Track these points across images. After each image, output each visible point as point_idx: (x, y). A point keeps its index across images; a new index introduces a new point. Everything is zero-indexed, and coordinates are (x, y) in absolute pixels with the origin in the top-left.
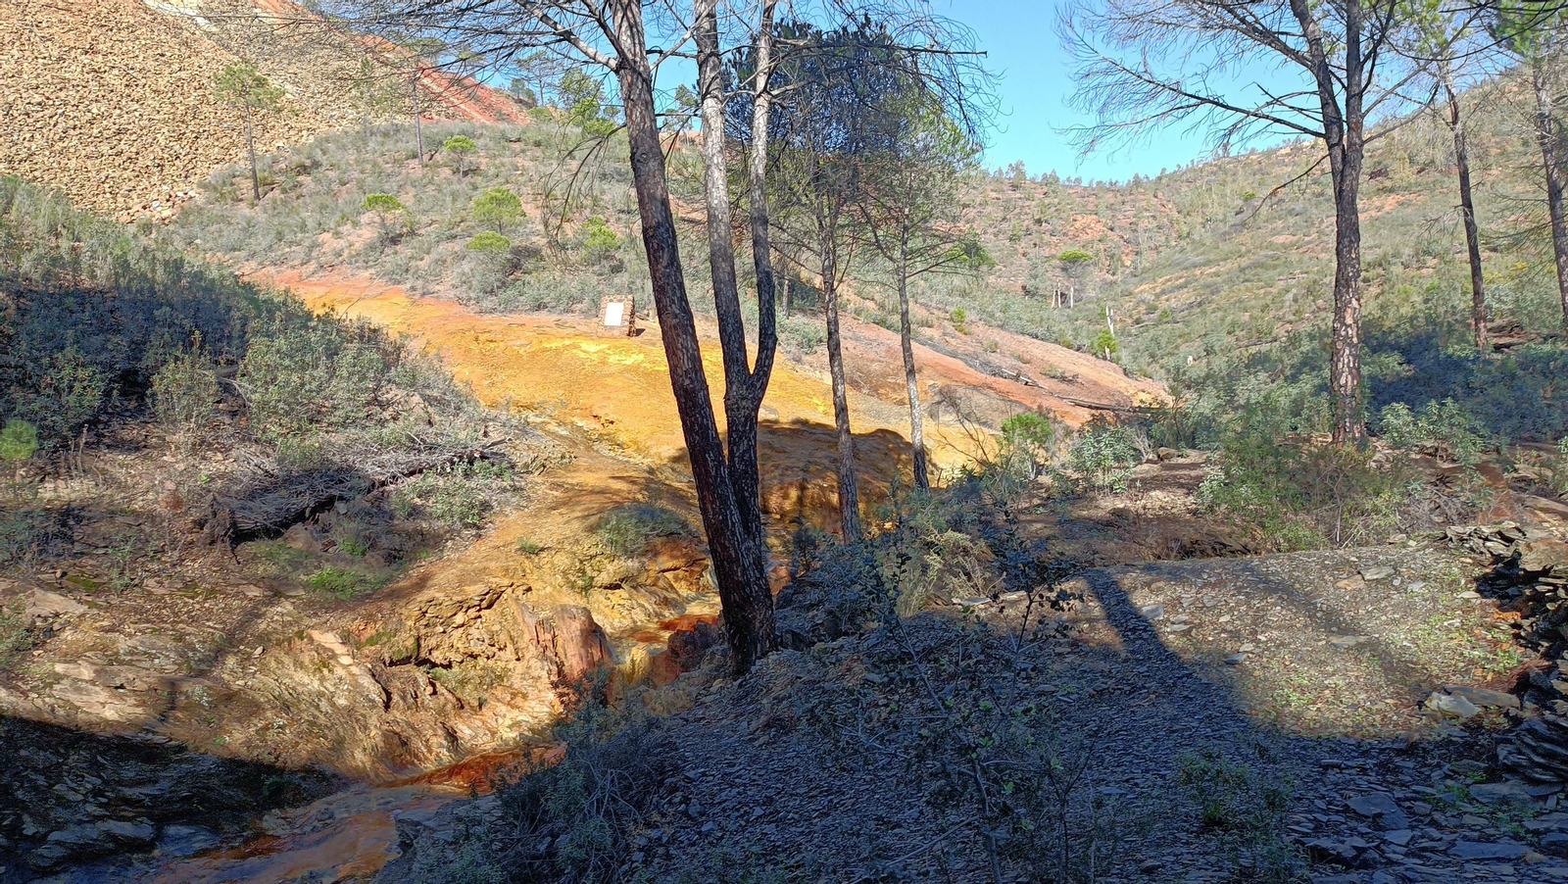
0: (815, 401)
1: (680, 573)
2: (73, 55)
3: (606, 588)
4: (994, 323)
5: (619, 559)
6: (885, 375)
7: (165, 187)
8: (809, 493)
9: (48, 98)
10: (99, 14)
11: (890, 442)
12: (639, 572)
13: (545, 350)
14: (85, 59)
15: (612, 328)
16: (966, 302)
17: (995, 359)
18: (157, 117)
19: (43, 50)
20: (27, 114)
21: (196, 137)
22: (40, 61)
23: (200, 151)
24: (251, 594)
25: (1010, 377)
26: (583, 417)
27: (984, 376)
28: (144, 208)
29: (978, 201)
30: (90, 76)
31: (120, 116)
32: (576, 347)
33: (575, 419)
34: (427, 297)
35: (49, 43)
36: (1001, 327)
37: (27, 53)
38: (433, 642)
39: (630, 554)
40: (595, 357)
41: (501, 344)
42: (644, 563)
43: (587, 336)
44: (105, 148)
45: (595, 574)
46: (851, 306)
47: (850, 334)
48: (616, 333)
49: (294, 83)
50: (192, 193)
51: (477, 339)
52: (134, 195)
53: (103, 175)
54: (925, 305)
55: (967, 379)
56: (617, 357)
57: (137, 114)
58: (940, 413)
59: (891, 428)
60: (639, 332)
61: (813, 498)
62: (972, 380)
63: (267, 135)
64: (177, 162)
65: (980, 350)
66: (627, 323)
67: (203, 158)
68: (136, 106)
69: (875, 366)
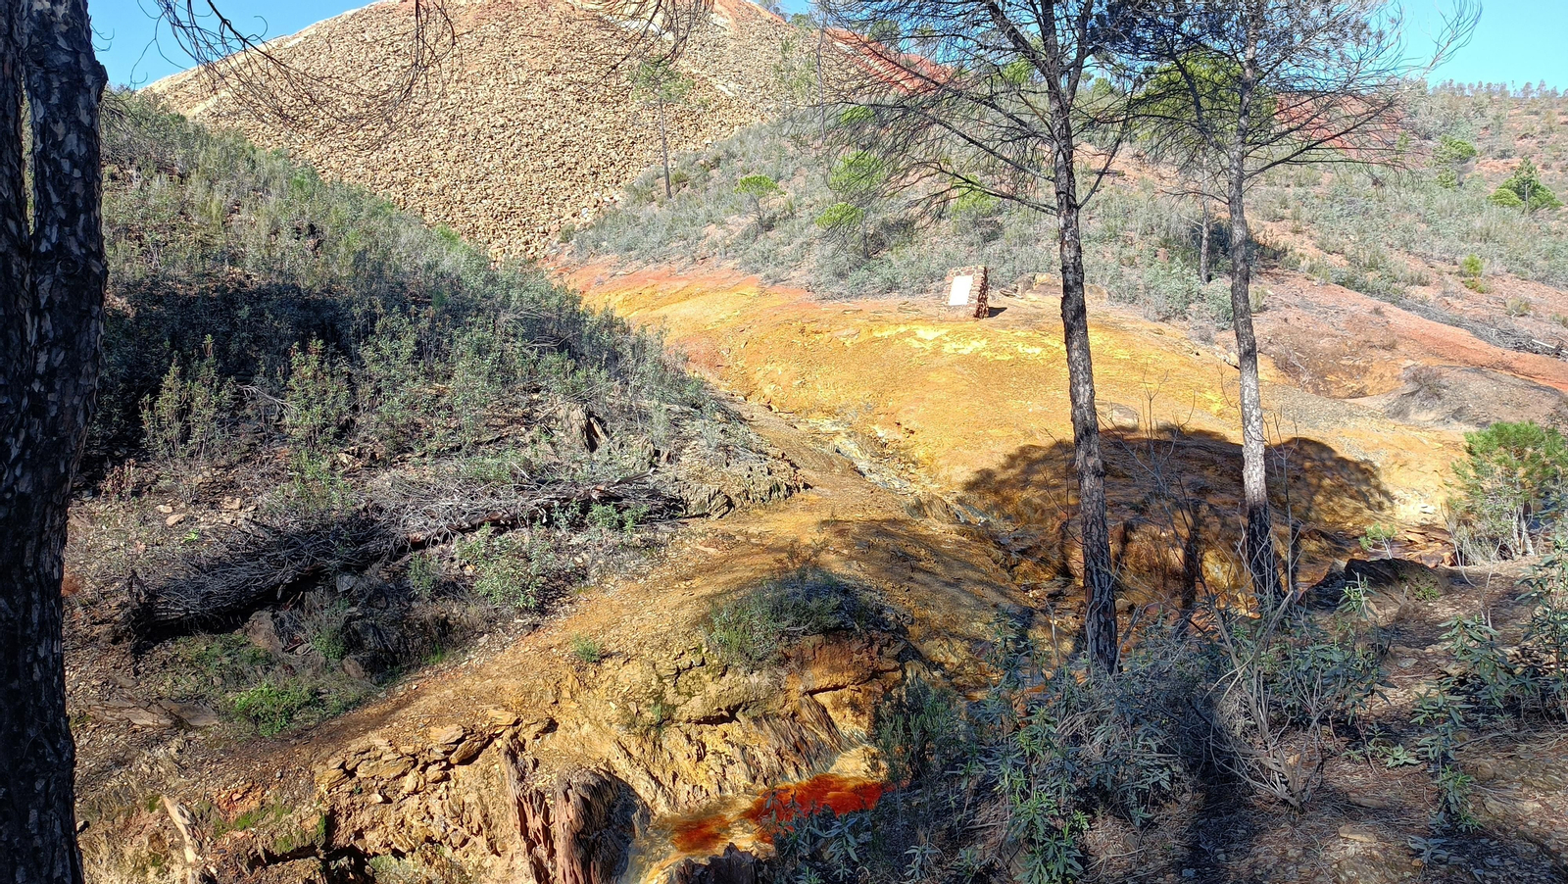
0: (1209, 395)
1: (846, 694)
2: (538, 77)
3: (698, 723)
4: (1530, 274)
5: (736, 673)
6: (1337, 355)
7: (596, 193)
8: (1133, 548)
9: (510, 120)
10: (566, 36)
11: (1308, 457)
12: (771, 694)
13: (875, 340)
14: (547, 80)
15: (956, 308)
16: (1490, 248)
17: (1523, 325)
18: (601, 127)
19: (514, 77)
20: (491, 137)
21: (633, 143)
22: (510, 86)
23: (635, 155)
24: (138, 722)
25: (1546, 351)
26: (884, 425)
27: (1499, 350)
28: (574, 215)
29: (1538, 128)
30: (548, 95)
31: (568, 129)
32: (911, 334)
33: (876, 427)
34: (777, 285)
35: (520, 69)
36: (1543, 280)
37: (501, 81)
38: (364, 818)
39: (755, 664)
40: (928, 346)
41: (827, 335)
42: (780, 678)
43: (928, 320)
44: (549, 162)
45: (680, 700)
46: (1305, 264)
47: (1298, 300)
48: (961, 314)
49: (738, 81)
50: (616, 198)
51: (803, 331)
52: (567, 203)
53: (543, 187)
54: (1424, 257)
55: (1472, 357)
56: (954, 345)
57: (583, 126)
58: (1413, 410)
59: (1313, 435)
60: (994, 312)
61: (1138, 556)
62: (1480, 358)
63: (699, 134)
64: (612, 169)
65: (1498, 313)
66: (975, 301)
67: (636, 162)
68: (583, 118)
69: (1324, 343)
